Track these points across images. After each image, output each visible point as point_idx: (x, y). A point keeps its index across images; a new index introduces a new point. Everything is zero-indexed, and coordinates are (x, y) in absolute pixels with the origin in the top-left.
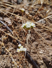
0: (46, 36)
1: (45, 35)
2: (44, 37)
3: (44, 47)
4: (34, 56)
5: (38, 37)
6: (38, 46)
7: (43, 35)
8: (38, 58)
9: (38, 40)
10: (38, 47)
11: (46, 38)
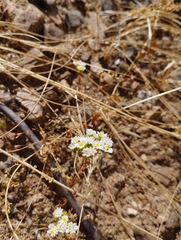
0: (154, 150)
1: (154, 146)
2: (147, 155)
3: (143, 193)
4: (109, 225)
5: (127, 155)
6: (124, 186)
7: (145, 146)
8: (121, 229)
9: (126, 165)
10: (125, 190)
11: (154, 158)
